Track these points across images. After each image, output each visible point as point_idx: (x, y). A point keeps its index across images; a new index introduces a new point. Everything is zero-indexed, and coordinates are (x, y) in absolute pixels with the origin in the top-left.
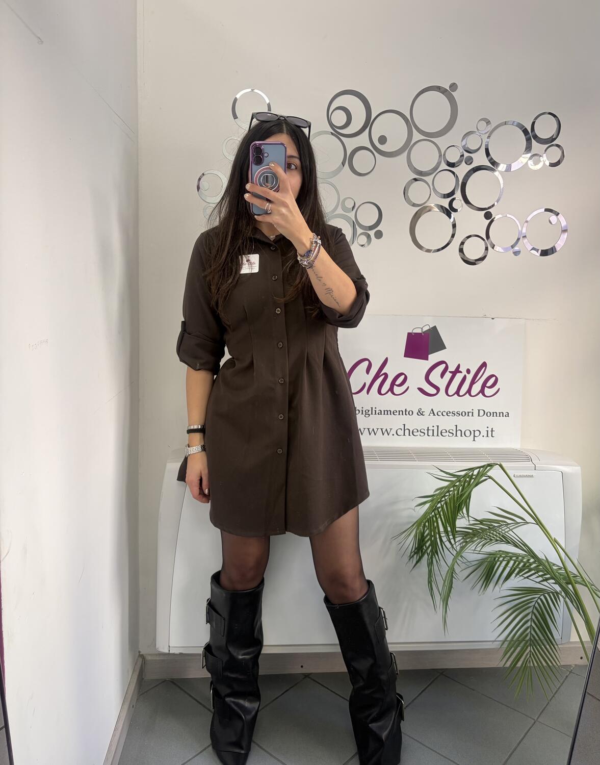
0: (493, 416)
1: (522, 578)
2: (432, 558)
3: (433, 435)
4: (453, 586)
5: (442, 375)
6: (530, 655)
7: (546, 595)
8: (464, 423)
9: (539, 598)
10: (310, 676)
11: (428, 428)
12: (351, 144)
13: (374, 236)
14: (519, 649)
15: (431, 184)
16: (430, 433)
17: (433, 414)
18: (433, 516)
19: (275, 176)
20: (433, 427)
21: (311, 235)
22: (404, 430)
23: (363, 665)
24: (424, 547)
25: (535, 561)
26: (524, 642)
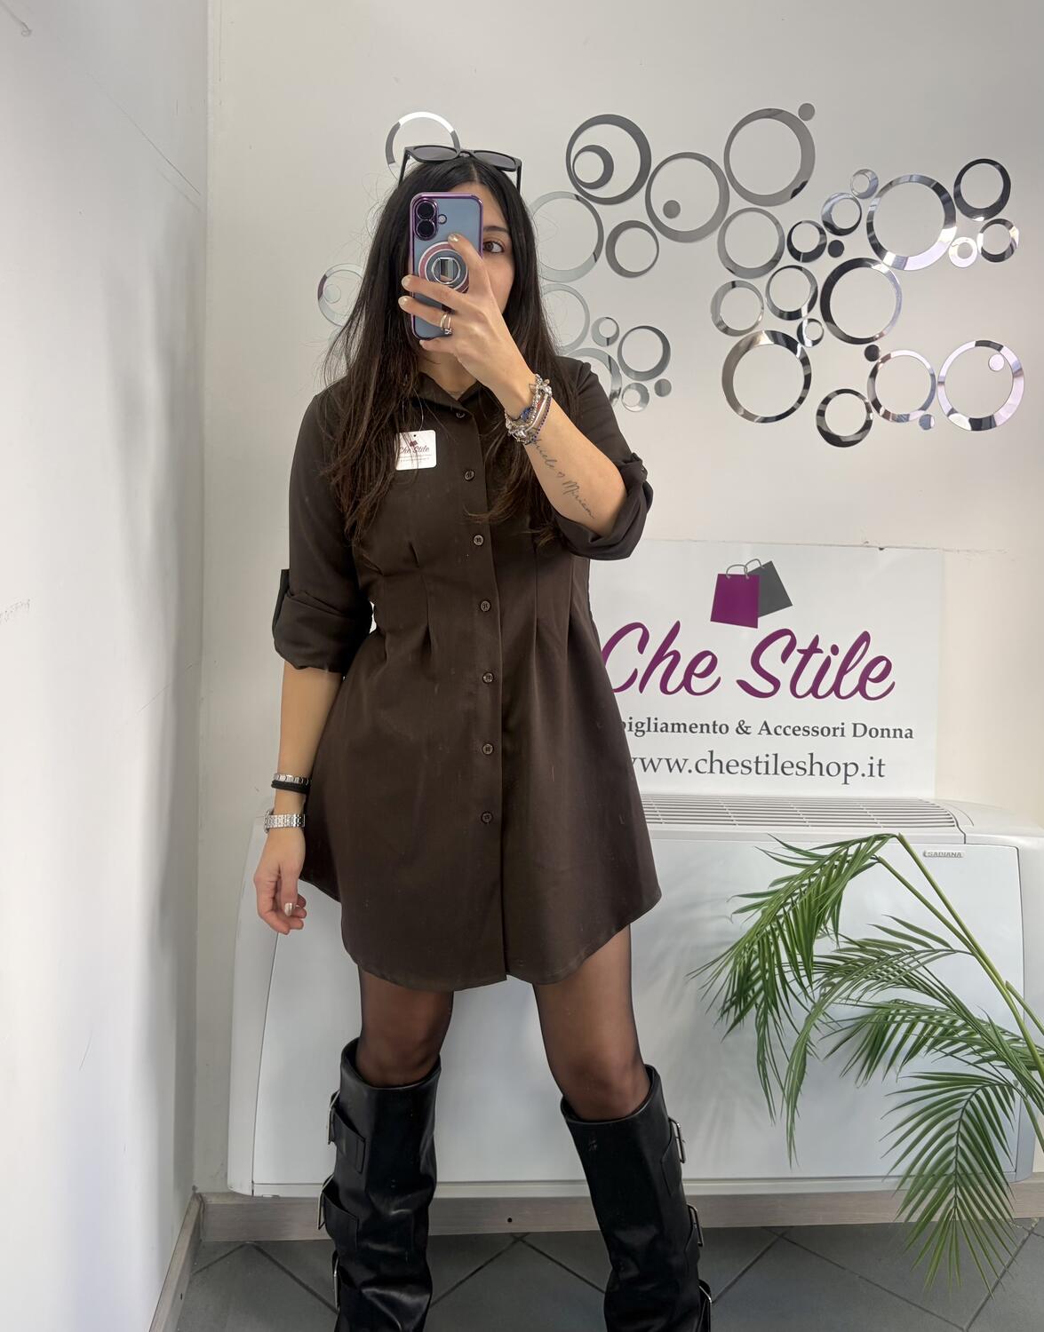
0: (882, 736)
1: (940, 1054)
2: (765, 1014)
3: (767, 773)
4: (806, 1070)
5: (785, 656)
6: (956, 1203)
7: (988, 1089)
8: (826, 750)
9: (974, 1094)
10: (526, 1239)
11: (757, 758)
12: (612, 216)
13: (654, 391)
14: (933, 1192)
15: (763, 294)
16: (762, 768)
17: (766, 732)
18: (768, 933)
19: (460, 262)
20: (767, 756)
21: (531, 377)
22: (712, 762)
23: (638, 1237)
24: (751, 993)
25: (967, 1024)
26: (943, 1178)
